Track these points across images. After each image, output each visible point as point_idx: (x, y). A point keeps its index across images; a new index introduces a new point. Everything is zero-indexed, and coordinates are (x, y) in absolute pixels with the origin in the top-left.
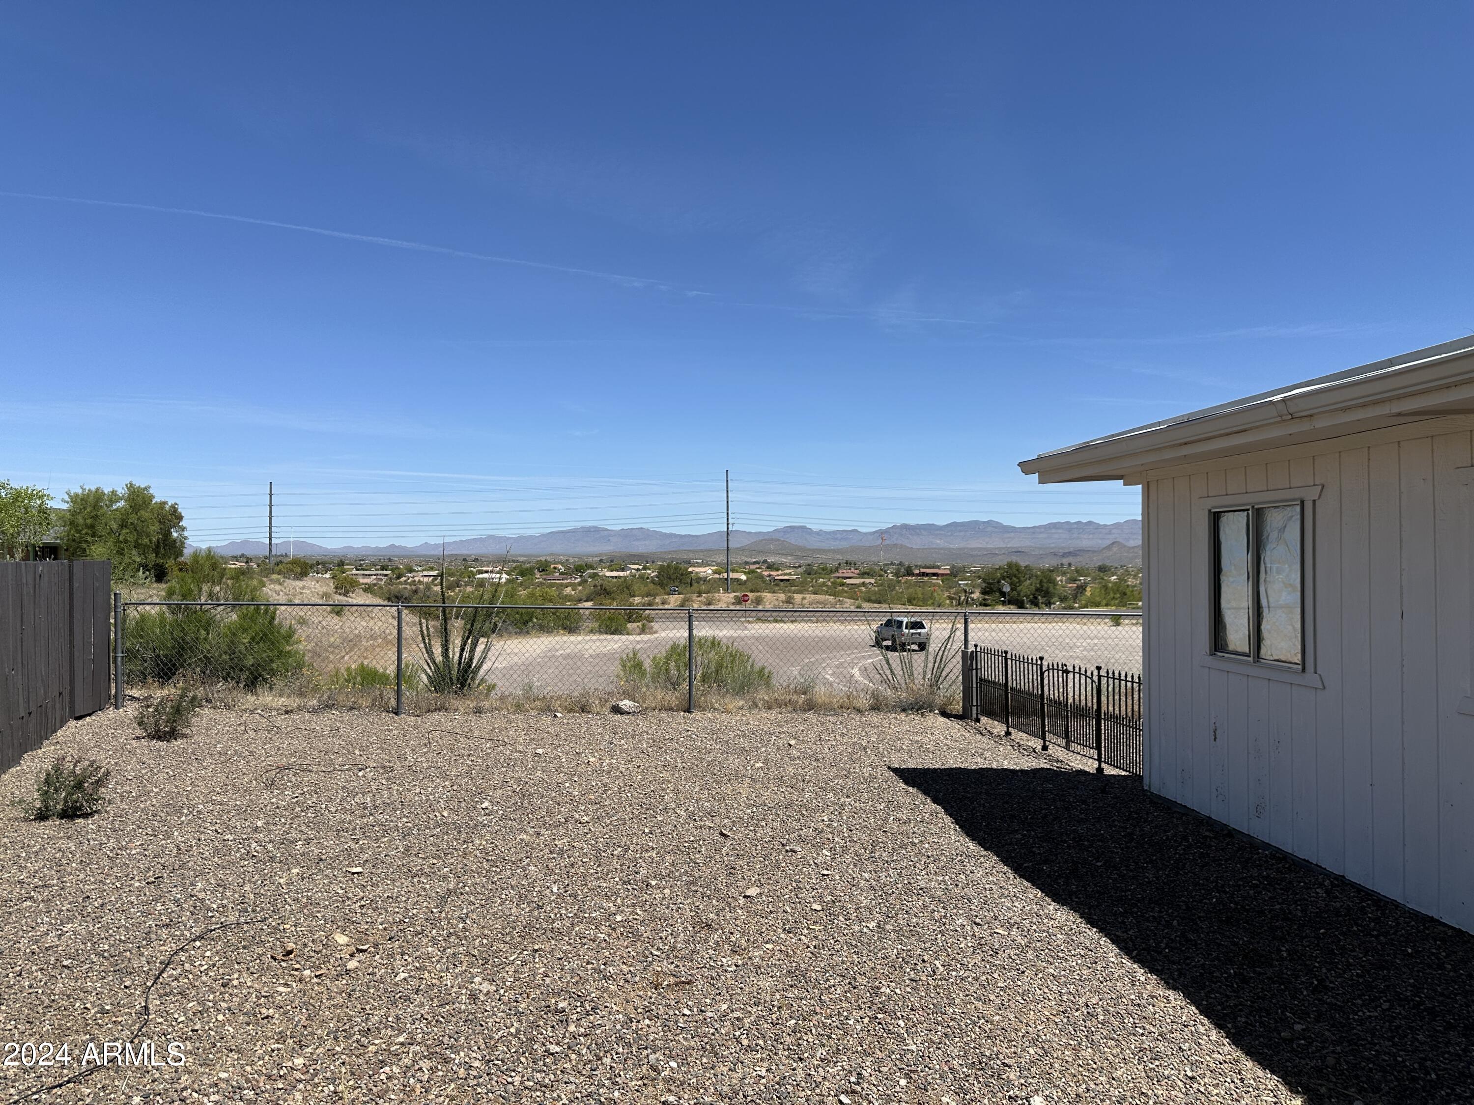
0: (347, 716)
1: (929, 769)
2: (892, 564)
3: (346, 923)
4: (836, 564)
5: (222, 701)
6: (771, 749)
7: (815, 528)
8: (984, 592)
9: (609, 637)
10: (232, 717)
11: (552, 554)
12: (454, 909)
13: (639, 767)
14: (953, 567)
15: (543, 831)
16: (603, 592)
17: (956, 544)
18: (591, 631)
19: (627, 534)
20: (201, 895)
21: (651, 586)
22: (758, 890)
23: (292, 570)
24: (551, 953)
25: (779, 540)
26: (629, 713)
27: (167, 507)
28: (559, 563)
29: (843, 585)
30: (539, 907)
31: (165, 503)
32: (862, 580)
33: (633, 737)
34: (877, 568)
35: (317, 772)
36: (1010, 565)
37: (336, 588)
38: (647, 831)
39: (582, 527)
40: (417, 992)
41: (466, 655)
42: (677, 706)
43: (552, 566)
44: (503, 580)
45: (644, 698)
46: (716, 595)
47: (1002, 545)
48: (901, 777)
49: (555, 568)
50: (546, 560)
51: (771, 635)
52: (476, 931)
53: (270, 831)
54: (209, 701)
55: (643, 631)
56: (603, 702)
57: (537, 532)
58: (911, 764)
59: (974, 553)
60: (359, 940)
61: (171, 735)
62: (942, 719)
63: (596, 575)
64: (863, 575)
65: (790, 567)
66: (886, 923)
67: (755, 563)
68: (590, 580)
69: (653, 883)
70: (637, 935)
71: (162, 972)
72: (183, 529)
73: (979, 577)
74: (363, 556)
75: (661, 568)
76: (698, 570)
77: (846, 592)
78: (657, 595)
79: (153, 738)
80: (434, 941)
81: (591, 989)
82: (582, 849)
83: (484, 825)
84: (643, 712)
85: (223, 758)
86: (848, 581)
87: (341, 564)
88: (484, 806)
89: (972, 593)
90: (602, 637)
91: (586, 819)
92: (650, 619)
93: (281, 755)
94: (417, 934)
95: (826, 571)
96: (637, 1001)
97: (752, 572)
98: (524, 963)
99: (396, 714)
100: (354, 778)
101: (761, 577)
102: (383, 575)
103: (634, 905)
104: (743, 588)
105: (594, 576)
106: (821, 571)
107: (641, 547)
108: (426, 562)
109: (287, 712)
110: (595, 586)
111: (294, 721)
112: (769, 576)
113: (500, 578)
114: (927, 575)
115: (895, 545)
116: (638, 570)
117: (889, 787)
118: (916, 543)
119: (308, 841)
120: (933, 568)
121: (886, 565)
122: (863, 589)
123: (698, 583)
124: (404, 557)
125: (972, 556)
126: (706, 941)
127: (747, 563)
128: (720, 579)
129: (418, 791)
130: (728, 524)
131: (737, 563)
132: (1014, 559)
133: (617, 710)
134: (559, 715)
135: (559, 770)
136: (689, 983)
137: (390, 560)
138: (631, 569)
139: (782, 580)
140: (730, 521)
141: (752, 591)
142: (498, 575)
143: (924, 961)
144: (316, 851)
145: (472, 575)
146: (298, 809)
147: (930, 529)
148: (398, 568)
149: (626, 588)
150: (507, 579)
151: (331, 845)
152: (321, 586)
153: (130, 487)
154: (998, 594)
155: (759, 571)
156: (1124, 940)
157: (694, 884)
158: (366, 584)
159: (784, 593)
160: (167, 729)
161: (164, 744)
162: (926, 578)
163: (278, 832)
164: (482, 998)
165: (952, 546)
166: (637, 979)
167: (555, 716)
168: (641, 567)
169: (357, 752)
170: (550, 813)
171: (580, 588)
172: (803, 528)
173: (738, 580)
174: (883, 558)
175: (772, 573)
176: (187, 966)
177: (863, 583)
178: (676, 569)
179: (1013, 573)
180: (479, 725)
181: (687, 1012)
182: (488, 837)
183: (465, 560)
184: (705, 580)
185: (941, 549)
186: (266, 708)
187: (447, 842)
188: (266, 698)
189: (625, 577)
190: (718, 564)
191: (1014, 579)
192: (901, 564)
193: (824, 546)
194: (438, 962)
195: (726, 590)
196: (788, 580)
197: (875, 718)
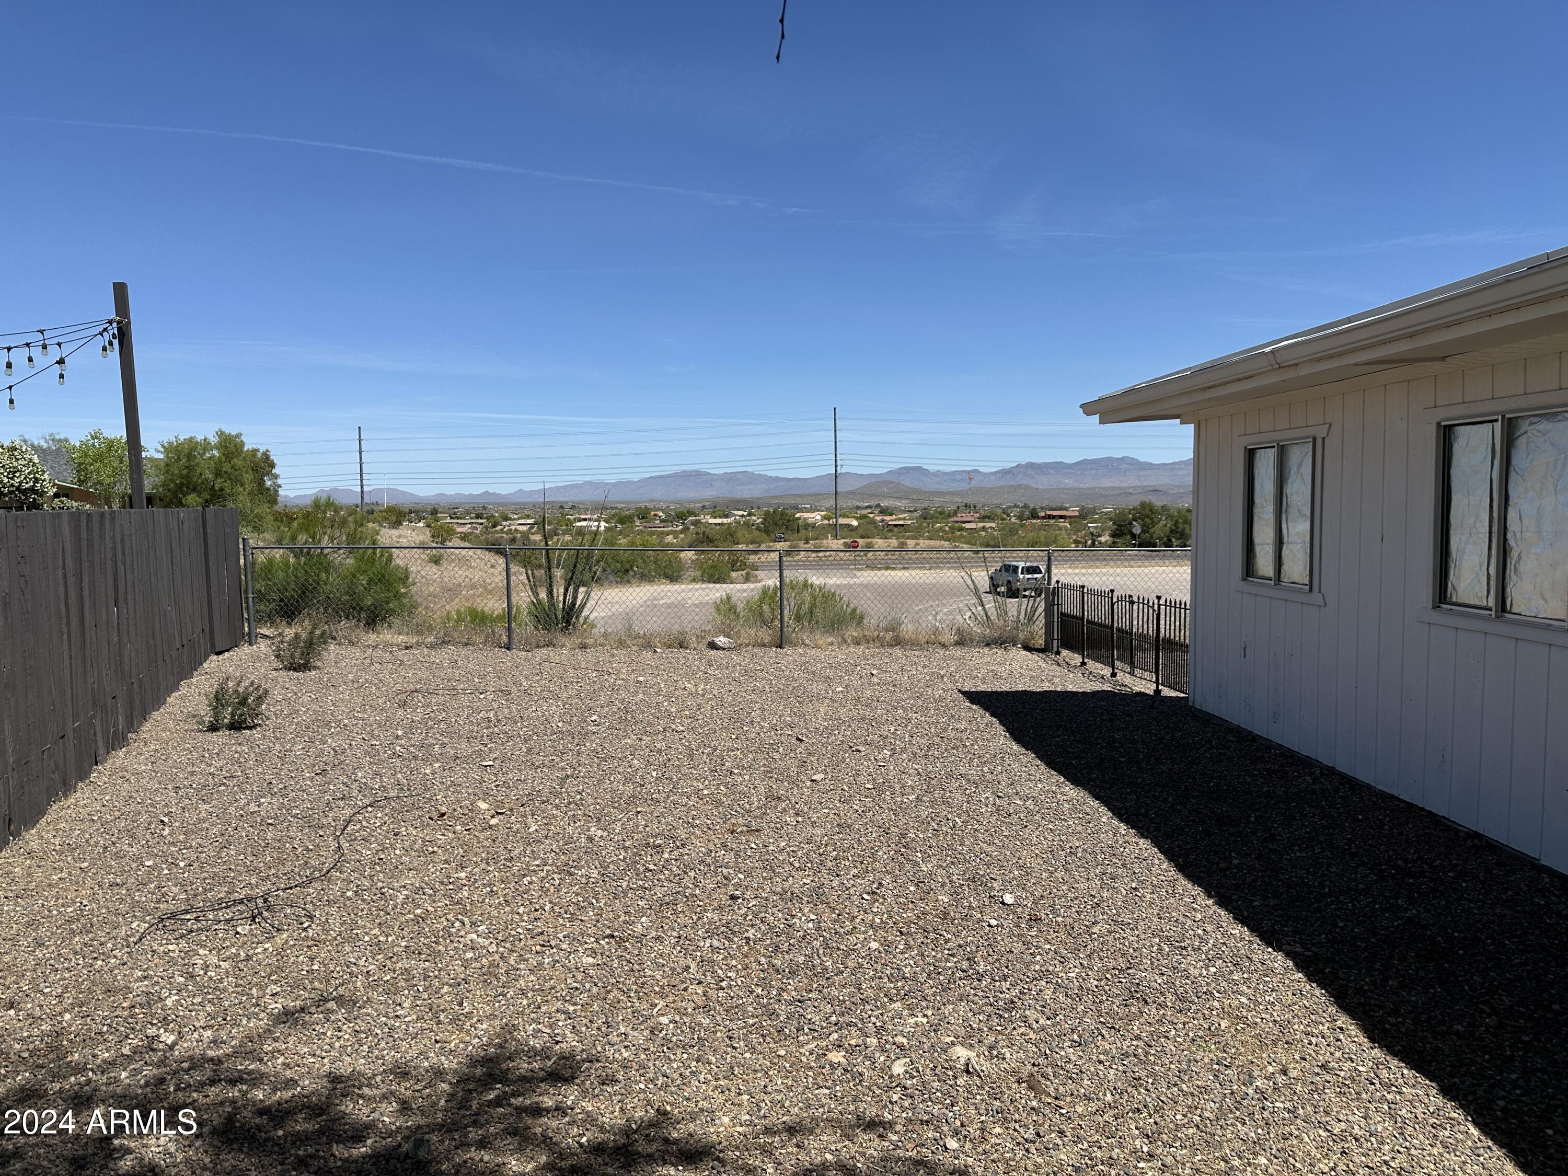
0: (463, 651)
1: (996, 692)
2: (1016, 506)
3: (486, 796)
4: (954, 507)
5: (346, 638)
6: (854, 677)
7: (932, 468)
8: (1113, 535)
9: (711, 585)
10: (356, 652)
11: (652, 500)
12: (572, 786)
13: (730, 691)
14: (1083, 508)
15: (644, 737)
16: (704, 540)
17: (1087, 483)
18: (694, 580)
19: (731, 479)
20: (364, 780)
21: (757, 533)
22: (823, 776)
23: (387, 519)
24: (651, 813)
25: (892, 482)
26: (724, 649)
27: (259, 455)
28: (659, 509)
29: (961, 529)
30: (642, 786)
31: (257, 450)
32: (981, 525)
33: (727, 668)
34: (999, 511)
35: (443, 695)
36: (1143, 505)
37: (433, 536)
38: (734, 737)
39: (683, 472)
40: (546, 838)
41: (569, 597)
42: (770, 642)
43: (653, 513)
44: (602, 528)
45: (738, 634)
46: (825, 541)
47: (1138, 484)
48: (968, 698)
49: (655, 515)
50: (646, 507)
51: (879, 582)
52: (590, 801)
53: (410, 739)
54: (334, 638)
55: (747, 579)
56: (700, 638)
57: (636, 477)
58: (982, 688)
59: (1106, 493)
60: (498, 807)
61: (305, 667)
62: (1024, 653)
63: (698, 522)
64: (983, 518)
65: (904, 512)
66: (924, 796)
67: (867, 507)
68: (692, 527)
69: (736, 771)
70: (719, 803)
71: (346, 826)
72: (276, 477)
73: (1111, 519)
74: (457, 503)
75: (767, 513)
76: (806, 515)
77: (964, 537)
78: (762, 542)
79: (290, 670)
80: (557, 807)
81: (682, 833)
82: (678, 749)
83: (594, 733)
84: (738, 648)
85: (356, 685)
86: (967, 526)
87: (434, 512)
88: (593, 719)
89: (1100, 536)
90: (704, 586)
91: (682, 728)
92: (755, 568)
93: (408, 682)
94: (543, 802)
95: (943, 515)
96: (716, 841)
97: (864, 517)
98: (629, 820)
99: (508, 649)
100: (476, 700)
101: (874, 522)
102: (478, 523)
103: (719, 785)
104: (854, 534)
105: (696, 523)
106: (937, 515)
107: (745, 492)
108: (523, 509)
109: (407, 648)
110: (697, 534)
111: (414, 655)
112: (883, 521)
113: (599, 527)
114: (1054, 517)
115: (1019, 486)
116: (743, 516)
117: (956, 705)
118: (1042, 483)
119: (444, 745)
120: (1061, 509)
121: (1009, 507)
122: (983, 533)
123: (806, 529)
124: (499, 504)
125: (1104, 496)
126: (776, 808)
127: (858, 508)
128: (829, 525)
129: (534, 709)
130: (836, 466)
131: (848, 508)
132: (1148, 498)
133: (713, 646)
134: (658, 650)
135: (658, 694)
136: (758, 831)
137: (484, 508)
138: (736, 515)
139: (896, 526)
140: (839, 463)
141: (862, 537)
142: (596, 523)
143: (948, 819)
144: (452, 752)
145: (569, 523)
146: (430, 723)
147: (1058, 467)
148: (493, 516)
149: (729, 534)
150: (605, 527)
151: (464, 748)
152: (418, 535)
153: (221, 434)
154: (1129, 537)
155: (871, 516)
156: (1120, 809)
157: (769, 772)
158: (461, 533)
159: (897, 539)
160: (301, 662)
161: (300, 675)
162: (1052, 521)
163: (416, 739)
164: (597, 839)
165: (1082, 486)
166: (718, 827)
167: (655, 651)
168: (745, 513)
169: (476, 680)
170: (650, 724)
171: (682, 536)
172: (919, 469)
173: (848, 526)
174: (1005, 501)
175: (885, 518)
176: (364, 823)
177: (983, 527)
178: (782, 514)
179: (1146, 513)
180: (586, 659)
181: (753, 846)
182: (597, 741)
183: (561, 507)
184: (813, 526)
185: (1070, 489)
186: (388, 645)
187: (563, 745)
188: (387, 636)
189: (729, 524)
190: (827, 510)
191: (1147, 520)
192: (1026, 506)
193: (942, 488)
194: (562, 820)
195: (835, 537)
196: (902, 525)
197: (958, 652)
